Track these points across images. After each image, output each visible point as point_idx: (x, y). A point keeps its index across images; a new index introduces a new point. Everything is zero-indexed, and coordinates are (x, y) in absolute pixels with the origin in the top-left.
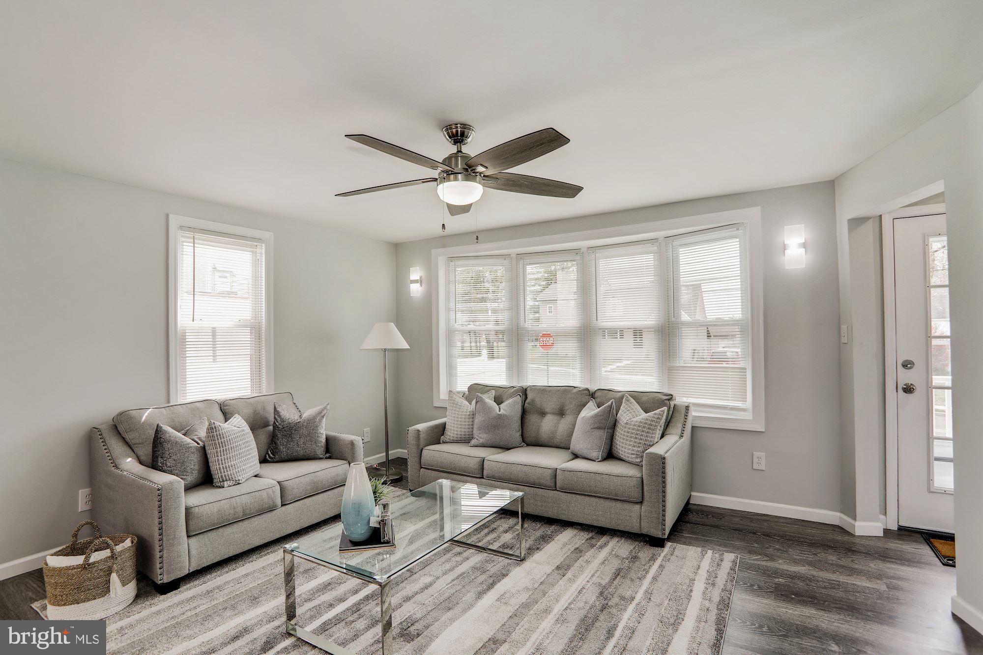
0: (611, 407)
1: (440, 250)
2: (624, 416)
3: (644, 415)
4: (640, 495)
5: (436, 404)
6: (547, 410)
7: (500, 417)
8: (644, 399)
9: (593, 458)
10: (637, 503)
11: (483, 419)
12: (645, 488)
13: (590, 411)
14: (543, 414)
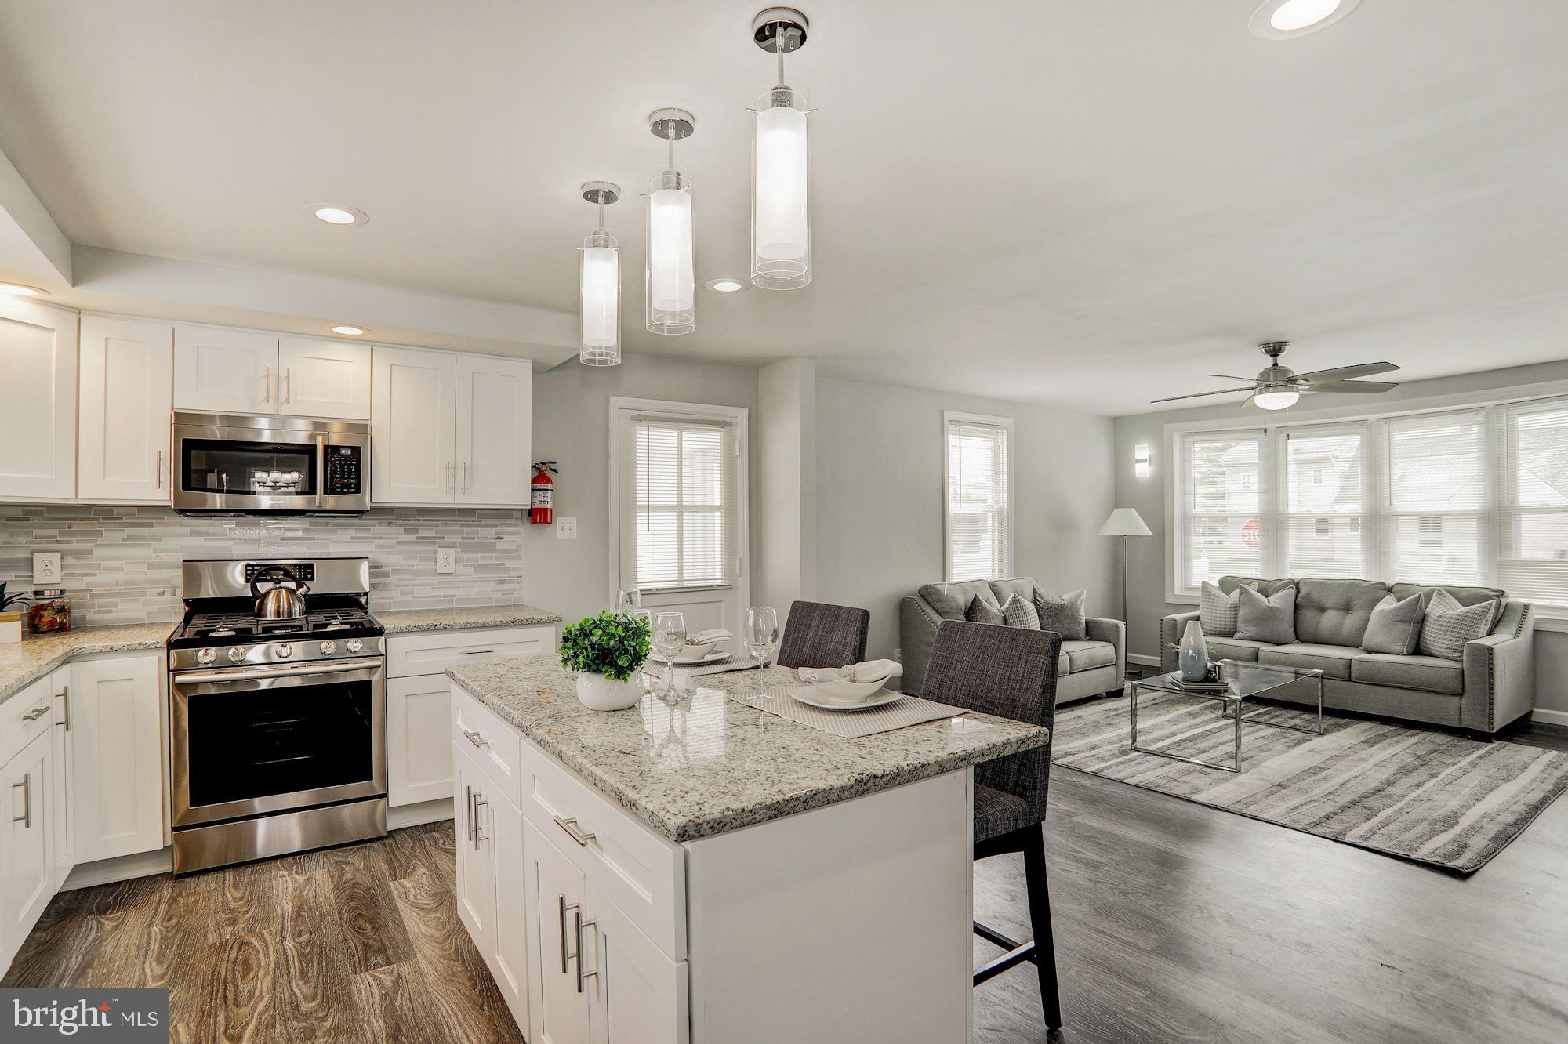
0: (1419, 598)
1: (1173, 426)
2: (1434, 609)
3: (1461, 609)
4: (1460, 686)
5: (1169, 600)
6: (1327, 605)
7: (1271, 609)
8: (1463, 594)
9: (1396, 652)
10: (1456, 695)
11: (1250, 611)
12: (1467, 679)
13: (1388, 604)
14: (1322, 609)
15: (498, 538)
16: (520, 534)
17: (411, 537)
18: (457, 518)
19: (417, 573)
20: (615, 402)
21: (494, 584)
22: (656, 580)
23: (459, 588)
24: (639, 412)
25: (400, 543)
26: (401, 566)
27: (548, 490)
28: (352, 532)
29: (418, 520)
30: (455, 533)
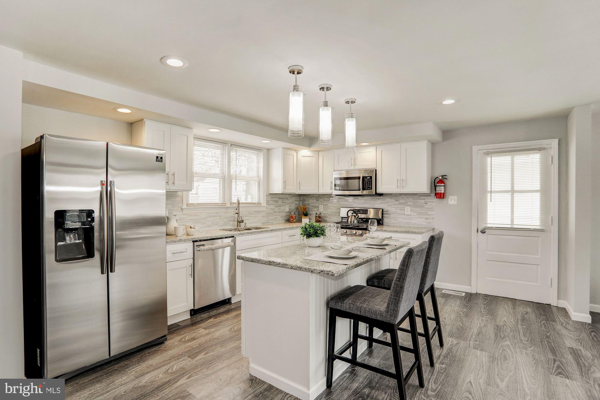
15: (426, 203)
16: (433, 202)
17: (397, 203)
18: (412, 197)
19: (399, 214)
20: (475, 148)
21: (424, 220)
22: (495, 223)
23: (412, 220)
24: (488, 151)
25: (394, 204)
26: (394, 212)
27: (442, 186)
28: (381, 201)
29: (399, 197)
30: (410, 201)
